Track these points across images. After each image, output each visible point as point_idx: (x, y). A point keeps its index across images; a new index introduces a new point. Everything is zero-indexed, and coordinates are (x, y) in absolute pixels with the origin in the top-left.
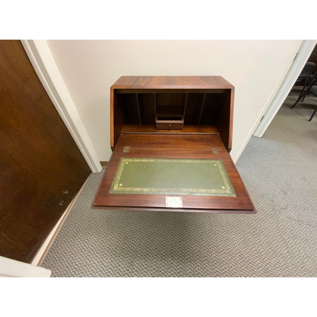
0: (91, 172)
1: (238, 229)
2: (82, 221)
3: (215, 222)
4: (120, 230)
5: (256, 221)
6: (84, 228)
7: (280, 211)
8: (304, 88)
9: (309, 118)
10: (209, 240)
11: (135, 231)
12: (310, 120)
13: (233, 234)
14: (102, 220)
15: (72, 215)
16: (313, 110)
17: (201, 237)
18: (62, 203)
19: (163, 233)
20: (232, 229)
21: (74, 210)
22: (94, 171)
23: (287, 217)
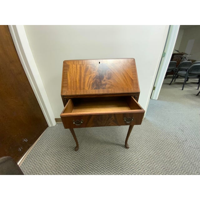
0: (48, 126)
1: (158, 160)
2: (35, 164)
3: (140, 155)
4: (66, 169)
5: (170, 152)
6: (36, 170)
7: (183, 143)
8: (173, 76)
9: (181, 89)
10: (138, 171)
11: (78, 169)
12: (182, 89)
13: (156, 164)
14: (52, 162)
15: (28, 159)
16: (182, 85)
17: (132, 170)
18: (21, 149)
19: (101, 169)
20: (154, 160)
21: (30, 156)
22: (50, 125)
23: (189, 146)
